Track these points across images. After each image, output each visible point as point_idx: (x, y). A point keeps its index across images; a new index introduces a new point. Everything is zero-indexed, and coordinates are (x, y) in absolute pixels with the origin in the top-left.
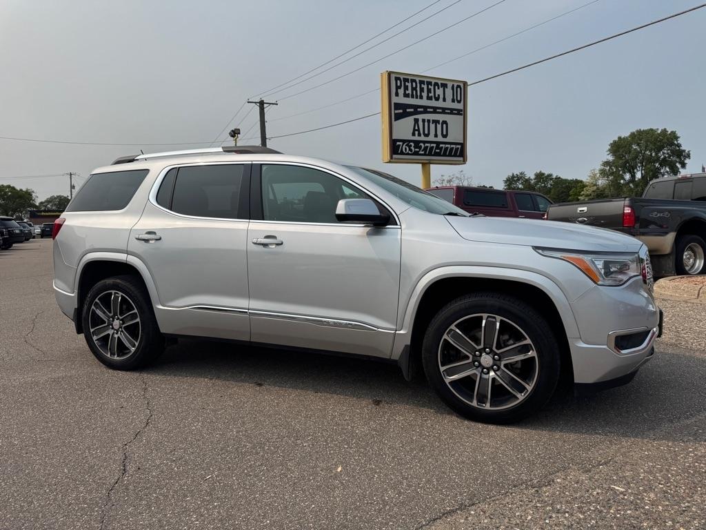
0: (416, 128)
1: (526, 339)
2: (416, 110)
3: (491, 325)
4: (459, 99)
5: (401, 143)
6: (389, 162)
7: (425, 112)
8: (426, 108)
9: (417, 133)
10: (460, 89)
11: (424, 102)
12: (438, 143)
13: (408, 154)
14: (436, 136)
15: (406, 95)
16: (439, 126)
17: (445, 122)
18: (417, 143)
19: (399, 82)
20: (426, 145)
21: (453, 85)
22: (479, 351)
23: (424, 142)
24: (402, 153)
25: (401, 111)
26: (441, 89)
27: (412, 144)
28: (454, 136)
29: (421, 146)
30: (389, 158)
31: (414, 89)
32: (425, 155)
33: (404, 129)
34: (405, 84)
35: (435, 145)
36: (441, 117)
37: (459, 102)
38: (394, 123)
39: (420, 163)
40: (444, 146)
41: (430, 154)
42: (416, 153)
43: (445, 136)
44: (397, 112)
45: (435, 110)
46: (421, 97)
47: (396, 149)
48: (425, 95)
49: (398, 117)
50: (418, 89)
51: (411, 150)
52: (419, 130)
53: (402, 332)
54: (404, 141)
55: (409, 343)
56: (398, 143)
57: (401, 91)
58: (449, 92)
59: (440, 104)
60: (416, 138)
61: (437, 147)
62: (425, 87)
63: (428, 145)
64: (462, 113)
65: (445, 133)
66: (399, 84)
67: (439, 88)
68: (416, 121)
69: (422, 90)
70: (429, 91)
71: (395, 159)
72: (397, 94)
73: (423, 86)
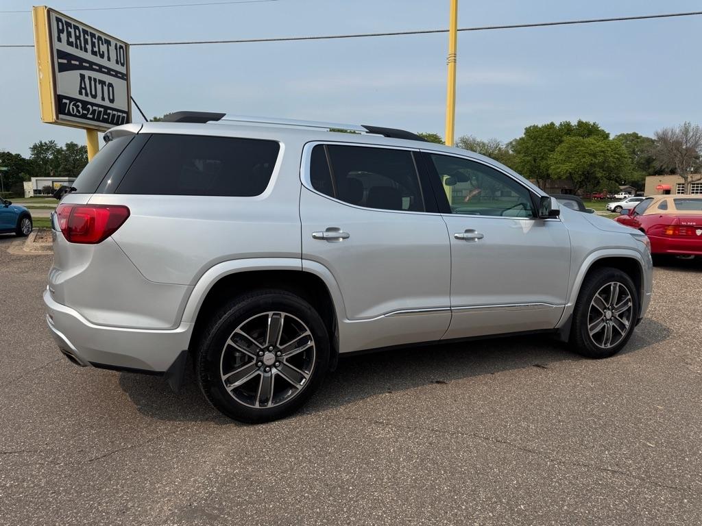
0: (83, 86)
2: (82, 64)
4: (122, 62)
5: (68, 101)
6: (55, 123)
7: (90, 68)
8: (91, 63)
9: (83, 91)
10: (123, 48)
11: (88, 56)
12: (106, 108)
13: (75, 116)
14: (103, 99)
15: (70, 44)
16: (106, 88)
17: (110, 85)
18: (85, 103)
19: (60, 24)
20: (94, 108)
21: (116, 44)
23: (93, 104)
24: (69, 114)
25: (65, 61)
26: (105, 46)
27: (79, 103)
28: (120, 104)
29: (89, 108)
30: (55, 117)
31: (77, 38)
32: (93, 119)
33: (70, 83)
34: (67, 29)
35: (102, 110)
36: (108, 79)
37: (123, 65)
38: (59, 75)
39: (84, 128)
40: (111, 112)
41: (98, 120)
42: (84, 116)
43: (112, 101)
44: (60, 61)
45: (101, 69)
46: (86, 51)
47: (61, 105)
48: (89, 47)
49: (63, 68)
50: (82, 38)
51: (78, 111)
52: (85, 89)
54: (71, 99)
56: (64, 101)
57: (64, 36)
58: (112, 48)
59: (104, 62)
60: (83, 98)
61: (105, 113)
62: (89, 38)
63: (96, 108)
64: (125, 77)
65: (111, 98)
66: (61, 28)
67: (102, 44)
68: (82, 77)
69: (86, 41)
70: (93, 45)
71: (62, 119)
72: (59, 40)
73: (86, 37)
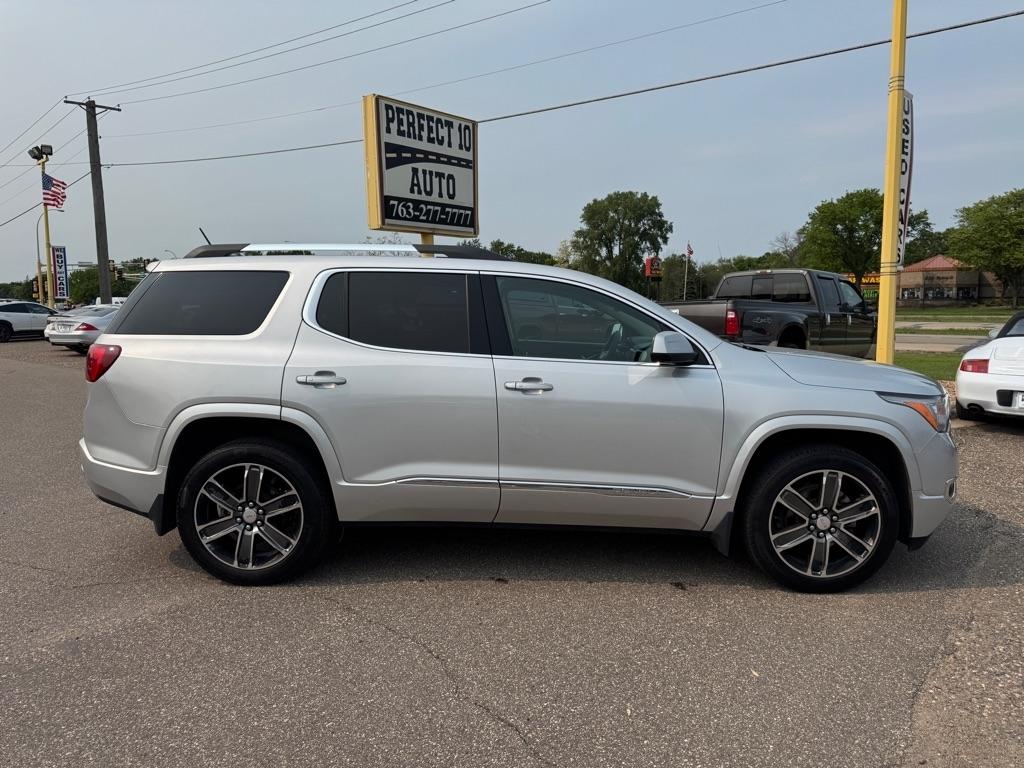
0: (415, 182)
1: (869, 494)
2: (415, 155)
3: (832, 481)
4: (468, 145)
5: (396, 203)
6: (381, 229)
7: (426, 160)
8: (427, 153)
9: (416, 188)
10: (469, 129)
11: (424, 145)
12: (444, 206)
13: (405, 219)
14: (441, 195)
15: (401, 133)
16: (444, 182)
17: (451, 177)
18: (417, 203)
19: (390, 111)
20: (429, 207)
21: (460, 125)
22: (817, 513)
23: (427, 203)
24: (397, 217)
25: (394, 155)
26: (446, 129)
27: (410, 204)
28: (463, 198)
29: (422, 209)
30: (380, 223)
31: (410, 125)
32: (426, 221)
33: (400, 181)
34: (398, 116)
35: (439, 208)
36: (446, 169)
37: (468, 149)
38: (386, 173)
39: (418, 232)
40: (450, 210)
41: (433, 221)
42: (416, 219)
43: (452, 197)
44: (389, 155)
45: (439, 158)
46: (421, 138)
47: (390, 210)
48: (425, 134)
49: (391, 164)
50: (416, 125)
51: (409, 213)
52: (418, 185)
53: (724, 497)
54: (400, 200)
55: (731, 508)
56: (392, 202)
57: (394, 126)
58: (455, 132)
59: (443, 150)
60: (415, 196)
61: (443, 212)
62: (425, 123)
63: (431, 207)
64: (471, 165)
65: (451, 192)
66: (390, 116)
67: (442, 127)
68: (415, 171)
69: (421, 127)
70: (430, 129)
71: (389, 225)
72: (388, 130)
73: (422, 121)
